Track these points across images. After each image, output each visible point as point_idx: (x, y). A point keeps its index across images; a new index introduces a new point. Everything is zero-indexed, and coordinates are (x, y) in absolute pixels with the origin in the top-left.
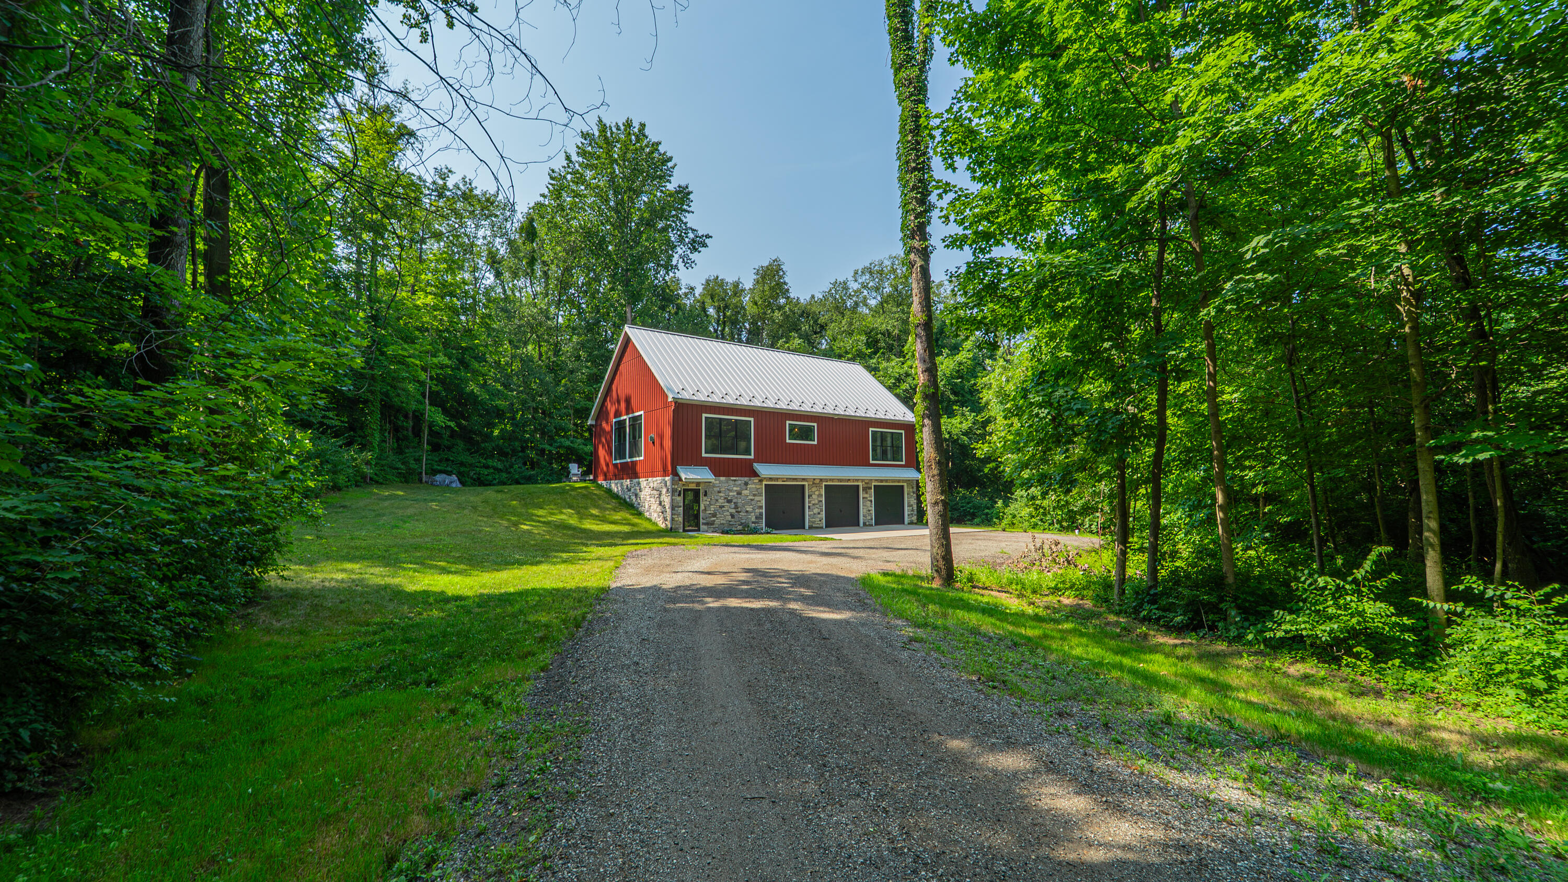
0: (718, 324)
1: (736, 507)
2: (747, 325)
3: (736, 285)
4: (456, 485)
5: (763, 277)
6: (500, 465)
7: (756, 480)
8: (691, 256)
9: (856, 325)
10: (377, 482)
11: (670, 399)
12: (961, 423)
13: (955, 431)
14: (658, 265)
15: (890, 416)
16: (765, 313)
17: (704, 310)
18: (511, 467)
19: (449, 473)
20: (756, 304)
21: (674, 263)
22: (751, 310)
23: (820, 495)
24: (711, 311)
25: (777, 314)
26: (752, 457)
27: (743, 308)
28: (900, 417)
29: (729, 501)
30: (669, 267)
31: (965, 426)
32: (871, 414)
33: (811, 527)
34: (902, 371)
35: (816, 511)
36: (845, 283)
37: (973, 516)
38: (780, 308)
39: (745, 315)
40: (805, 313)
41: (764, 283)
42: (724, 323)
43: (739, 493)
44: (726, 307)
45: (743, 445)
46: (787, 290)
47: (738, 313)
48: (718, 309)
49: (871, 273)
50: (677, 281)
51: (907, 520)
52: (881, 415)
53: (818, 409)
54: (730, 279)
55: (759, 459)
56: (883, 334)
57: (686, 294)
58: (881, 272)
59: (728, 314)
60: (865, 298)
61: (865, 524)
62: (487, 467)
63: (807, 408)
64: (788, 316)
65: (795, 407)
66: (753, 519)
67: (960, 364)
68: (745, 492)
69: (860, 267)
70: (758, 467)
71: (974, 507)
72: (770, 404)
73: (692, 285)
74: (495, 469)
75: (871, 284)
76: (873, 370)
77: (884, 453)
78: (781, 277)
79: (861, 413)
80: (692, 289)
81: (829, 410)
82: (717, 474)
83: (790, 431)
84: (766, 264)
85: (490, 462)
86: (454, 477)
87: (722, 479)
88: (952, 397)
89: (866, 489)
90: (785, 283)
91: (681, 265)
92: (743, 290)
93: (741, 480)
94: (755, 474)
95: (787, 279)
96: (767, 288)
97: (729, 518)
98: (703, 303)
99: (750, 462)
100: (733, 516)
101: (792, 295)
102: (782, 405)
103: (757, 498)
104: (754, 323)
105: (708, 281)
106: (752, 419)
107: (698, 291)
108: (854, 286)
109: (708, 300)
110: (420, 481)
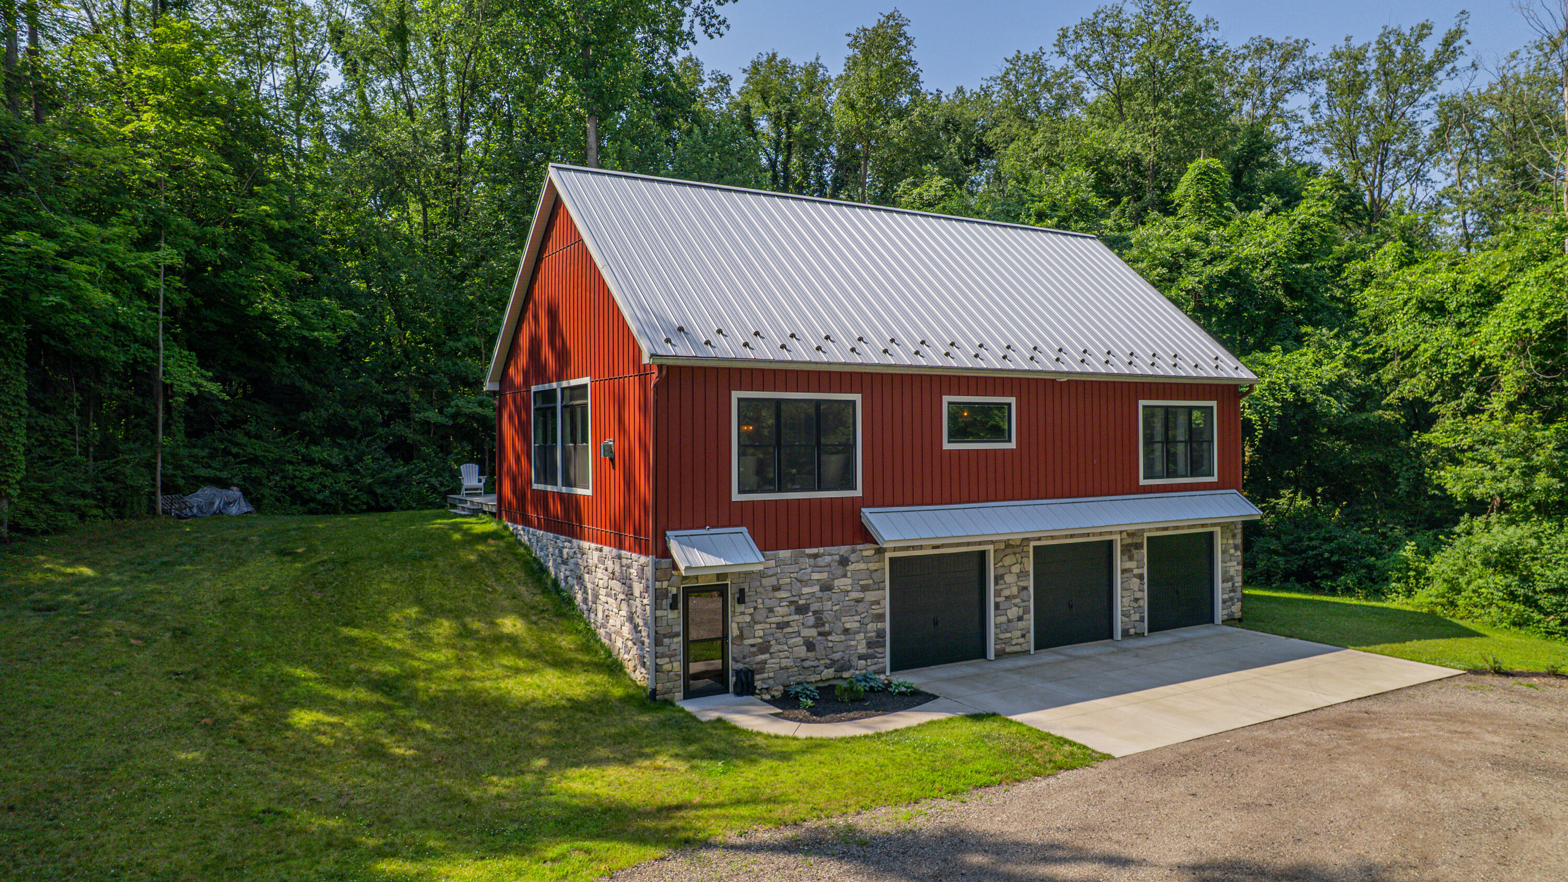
0: (777, 149)
1: (819, 622)
2: (834, 150)
3: (812, 70)
4: (239, 507)
5: (866, 53)
6: (336, 456)
7: (868, 550)
8: (718, 10)
9: (1066, 145)
10: (30, 532)
11: (646, 360)
12: (1318, 363)
13: (1307, 384)
14: (656, 33)
15: (1186, 370)
16: (870, 126)
17: (749, 123)
18: (360, 459)
19: (223, 484)
20: (852, 106)
21: (686, 27)
22: (842, 118)
23: (1023, 574)
24: (764, 125)
25: (895, 125)
26: (858, 493)
27: (827, 116)
28: (1208, 371)
29: (802, 610)
30: (675, 38)
31: (1329, 371)
32: (1142, 368)
33: (1000, 655)
34: (1177, 246)
35: (1013, 613)
36: (1037, 58)
37: (1338, 569)
38: (900, 114)
39: (829, 130)
40: (952, 125)
41: (868, 65)
42: (789, 146)
43: (826, 587)
44: (793, 115)
45: (833, 463)
46: (915, 78)
47: (817, 126)
48: (776, 120)
49: (1096, 35)
50: (694, 66)
51: (1220, 613)
52: (1165, 369)
53: (1019, 362)
54: (800, 60)
55: (873, 499)
56: (1121, 163)
57: (712, 92)
58: (1117, 33)
59: (797, 128)
60: (1078, 89)
61: (1125, 634)
62: (310, 462)
63: (992, 361)
64: (918, 131)
65: (963, 360)
66: (862, 649)
67: (1305, 227)
68: (841, 583)
69: (1072, 23)
70: (873, 517)
71: (1341, 550)
72: (902, 357)
73: (725, 72)
74: (327, 465)
75: (1096, 58)
76: (1117, 244)
77: (1170, 458)
78: (903, 51)
79: (1119, 367)
80: (725, 80)
81: (1046, 364)
82: (765, 545)
83: (953, 417)
84: (871, 24)
85: (316, 452)
86: (235, 492)
87: (784, 554)
88: (1287, 302)
89: (1128, 550)
90: (912, 64)
91: (698, 30)
92: (825, 82)
93: (830, 554)
94: (865, 536)
95: (915, 55)
96: (874, 73)
97: (802, 651)
98: (748, 108)
99: (855, 506)
100: (810, 646)
101: (924, 88)
102: (933, 359)
103: (871, 596)
104: (846, 147)
105: (756, 66)
106: (857, 397)
107: (736, 86)
108: (1056, 63)
109: (756, 104)
110: (152, 510)
